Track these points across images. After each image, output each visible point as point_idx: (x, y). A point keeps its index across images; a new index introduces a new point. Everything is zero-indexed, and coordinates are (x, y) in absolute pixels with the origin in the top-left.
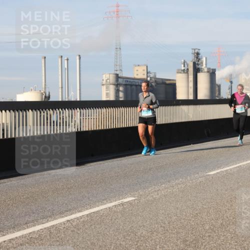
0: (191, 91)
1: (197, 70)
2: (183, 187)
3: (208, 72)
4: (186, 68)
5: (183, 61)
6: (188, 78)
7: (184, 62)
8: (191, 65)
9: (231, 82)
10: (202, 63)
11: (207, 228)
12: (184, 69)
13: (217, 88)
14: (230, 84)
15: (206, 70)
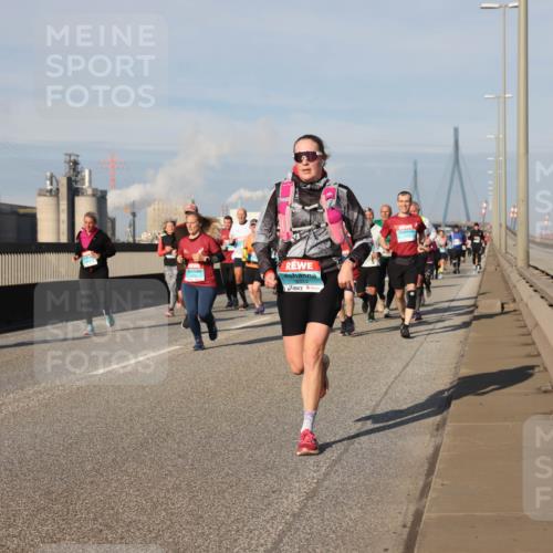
0: (64, 227)
1: (74, 192)
2: (47, 397)
3: (94, 195)
4: (54, 187)
5: (48, 174)
6: (58, 205)
7: (52, 177)
8: (64, 182)
9: (134, 215)
10: (83, 179)
11: (89, 468)
12: (51, 190)
13: (109, 225)
14: (131, 217)
15: (90, 192)
